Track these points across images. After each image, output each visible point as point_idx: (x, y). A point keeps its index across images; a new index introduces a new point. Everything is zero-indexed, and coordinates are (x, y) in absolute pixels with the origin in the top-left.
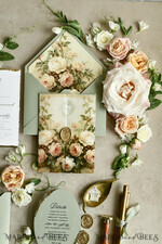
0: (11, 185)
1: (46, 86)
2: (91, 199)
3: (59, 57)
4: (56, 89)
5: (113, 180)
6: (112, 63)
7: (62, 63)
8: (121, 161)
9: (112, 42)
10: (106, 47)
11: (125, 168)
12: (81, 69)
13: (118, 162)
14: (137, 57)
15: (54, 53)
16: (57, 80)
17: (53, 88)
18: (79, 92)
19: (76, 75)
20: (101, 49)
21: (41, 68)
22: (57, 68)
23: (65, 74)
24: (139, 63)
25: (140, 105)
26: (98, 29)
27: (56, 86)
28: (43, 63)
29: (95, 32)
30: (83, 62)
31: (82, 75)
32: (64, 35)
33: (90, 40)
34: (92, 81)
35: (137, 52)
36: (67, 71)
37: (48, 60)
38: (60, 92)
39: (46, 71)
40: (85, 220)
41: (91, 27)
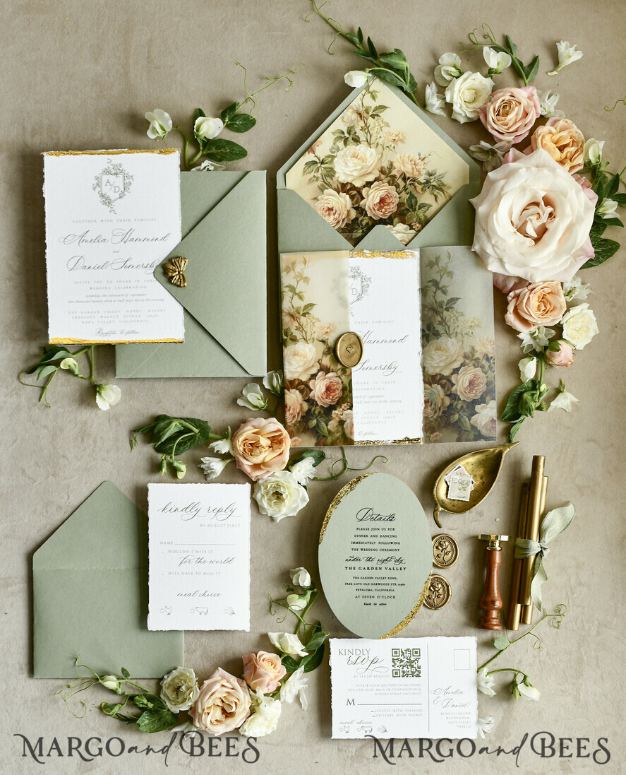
0: (257, 467)
1: (331, 219)
2: (454, 495)
3: (360, 145)
4: (357, 227)
5: (504, 446)
6: (493, 152)
7: (368, 160)
8: (522, 398)
9: (493, 99)
10: (478, 112)
11: (535, 412)
12: (416, 173)
13: (514, 403)
14: (556, 134)
15: (347, 135)
16: (357, 202)
17: (347, 225)
18: (412, 231)
19: (405, 188)
20: (462, 121)
21: (316, 174)
22: (355, 174)
23: (377, 188)
24: (561, 149)
25: (569, 254)
26: (453, 69)
27: (356, 219)
28: (322, 163)
29: (448, 78)
30: (419, 155)
31: (419, 188)
32: (370, 90)
33: (436, 99)
34: (445, 200)
35: (556, 121)
36: (381, 180)
37: (332, 153)
38: (365, 233)
39: (330, 181)
40: (439, 549)
41: (435, 64)
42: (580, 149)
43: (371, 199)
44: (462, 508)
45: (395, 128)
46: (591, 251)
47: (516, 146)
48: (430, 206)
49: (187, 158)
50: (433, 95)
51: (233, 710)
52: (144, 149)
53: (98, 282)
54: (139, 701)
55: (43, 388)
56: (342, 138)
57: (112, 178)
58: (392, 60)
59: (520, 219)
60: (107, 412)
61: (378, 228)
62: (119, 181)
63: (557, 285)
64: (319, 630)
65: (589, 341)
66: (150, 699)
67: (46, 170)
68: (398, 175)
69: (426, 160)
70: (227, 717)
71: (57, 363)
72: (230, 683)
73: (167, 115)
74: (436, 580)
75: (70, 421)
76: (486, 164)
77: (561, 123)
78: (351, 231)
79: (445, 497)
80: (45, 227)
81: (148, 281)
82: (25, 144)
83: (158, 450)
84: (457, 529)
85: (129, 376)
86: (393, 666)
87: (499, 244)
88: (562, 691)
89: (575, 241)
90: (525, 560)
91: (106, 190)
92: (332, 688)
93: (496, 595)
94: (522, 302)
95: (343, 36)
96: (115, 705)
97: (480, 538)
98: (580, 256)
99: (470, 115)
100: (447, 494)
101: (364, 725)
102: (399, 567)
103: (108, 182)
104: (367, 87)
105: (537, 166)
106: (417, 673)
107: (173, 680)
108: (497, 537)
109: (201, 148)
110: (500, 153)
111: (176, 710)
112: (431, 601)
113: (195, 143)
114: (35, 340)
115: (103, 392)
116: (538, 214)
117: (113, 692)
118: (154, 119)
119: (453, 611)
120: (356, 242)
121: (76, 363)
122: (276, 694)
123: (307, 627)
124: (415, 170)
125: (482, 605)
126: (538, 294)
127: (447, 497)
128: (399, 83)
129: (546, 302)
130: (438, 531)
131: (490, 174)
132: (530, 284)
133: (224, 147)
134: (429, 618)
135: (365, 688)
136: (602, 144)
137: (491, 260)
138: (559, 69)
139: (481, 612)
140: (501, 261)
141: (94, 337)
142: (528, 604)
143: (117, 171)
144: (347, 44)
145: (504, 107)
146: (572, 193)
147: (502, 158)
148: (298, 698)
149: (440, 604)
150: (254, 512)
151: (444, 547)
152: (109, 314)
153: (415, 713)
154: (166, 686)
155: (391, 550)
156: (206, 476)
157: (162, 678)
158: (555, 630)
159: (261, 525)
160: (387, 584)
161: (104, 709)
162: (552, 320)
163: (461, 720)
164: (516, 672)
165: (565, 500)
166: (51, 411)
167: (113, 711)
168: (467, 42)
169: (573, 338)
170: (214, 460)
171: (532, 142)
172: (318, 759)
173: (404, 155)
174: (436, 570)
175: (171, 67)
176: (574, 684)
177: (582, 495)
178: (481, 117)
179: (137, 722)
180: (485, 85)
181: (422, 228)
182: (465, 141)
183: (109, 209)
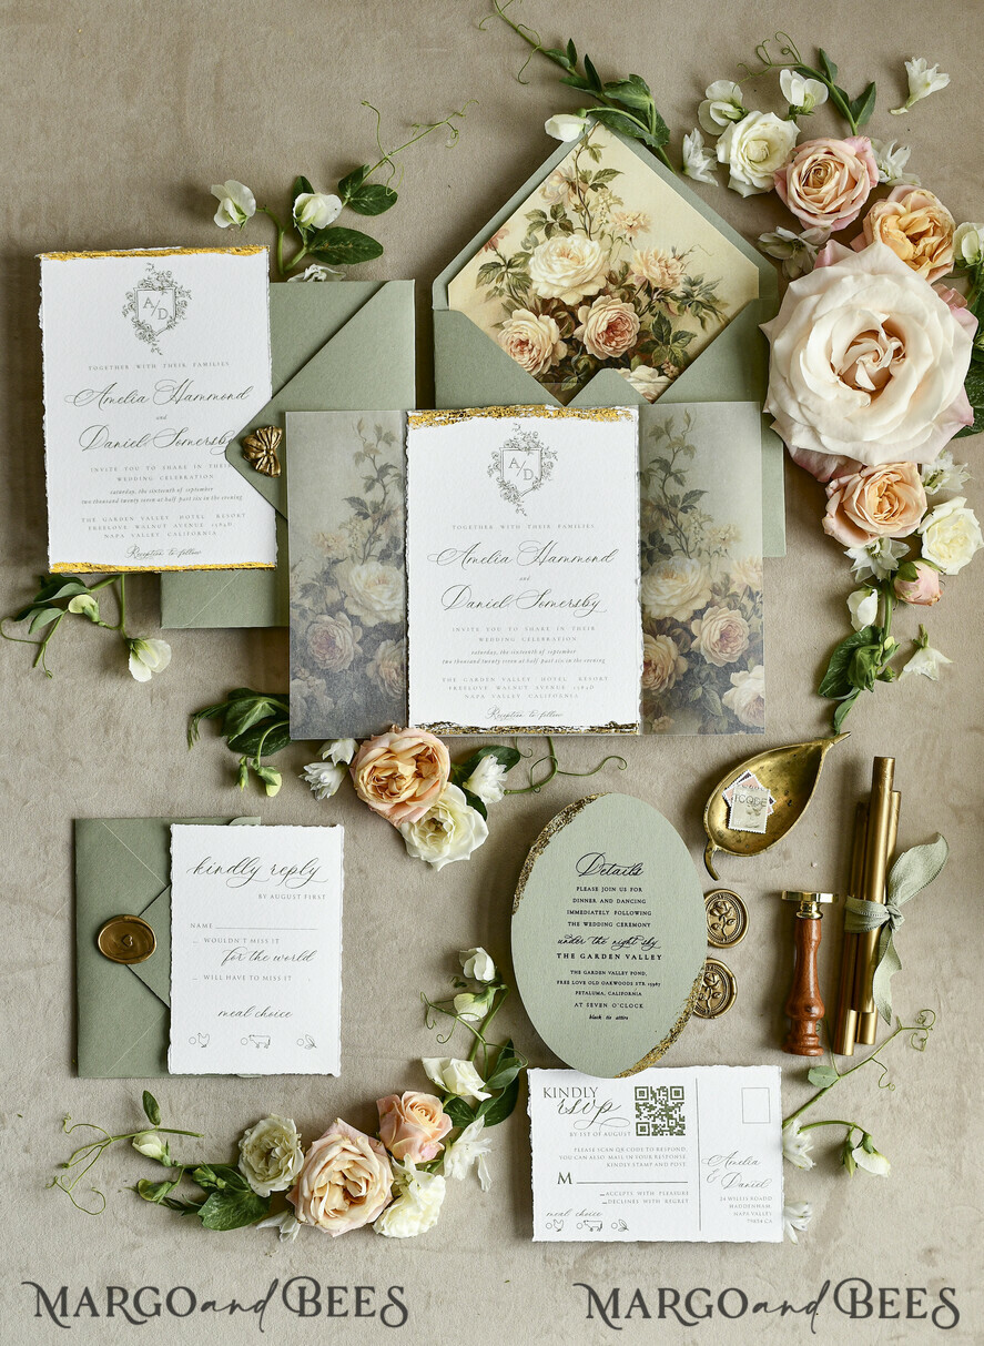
1: (524, 360)
2: (736, 824)
3: (573, 237)
4: (568, 372)
5: (825, 738)
6: (799, 246)
7: (587, 261)
8: (854, 659)
9: (797, 158)
10: (772, 179)
11: (877, 685)
12: (668, 281)
13: (841, 665)
14: (904, 215)
15: (550, 219)
16: (569, 331)
17: (552, 368)
18: (663, 378)
19: (650, 307)
20: (746, 192)
21: (498, 285)
22: (566, 283)
23: (602, 306)
24: (915, 239)
25: (930, 419)
26: (730, 108)
27: (568, 358)
28: (509, 265)
29: (721, 121)
31: (674, 305)
32: (590, 144)
33: (700, 156)
34: (717, 326)
35: (907, 192)
36: (610, 293)
37: (526, 248)
38: (583, 383)
39: (523, 296)
40: (715, 915)
41: (699, 98)
42: (947, 240)
43: (593, 324)
44: (753, 845)
45: (631, 207)
46: (967, 412)
47: (838, 236)
48: (694, 336)
49: (281, 259)
50: (696, 147)
51: (363, 1193)
52: (209, 246)
53: (132, 469)
54: (202, 1177)
55: (41, 645)
56: (542, 224)
57: (155, 296)
58: (626, 95)
59: (845, 360)
60: (146, 685)
61: (605, 373)
62: (166, 300)
63: (911, 468)
64: (509, 1054)
65: (969, 560)
66: (220, 1173)
67: (43, 284)
68: (638, 286)
69: (685, 260)
70: (352, 1203)
71: (63, 604)
72: (357, 1146)
73: (246, 190)
74: (713, 967)
75: (85, 700)
76: (788, 267)
77: (914, 197)
78: (559, 380)
79: (724, 826)
80: (42, 378)
81: (216, 466)
82: (10, 239)
83: (234, 747)
84: (745, 881)
85: (185, 626)
86: (637, 1116)
87: (809, 403)
88: (931, 1159)
89: (940, 397)
90: (862, 936)
91: (145, 315)
92: (533, 1155)
93: (813, 996)
94: (851, 497)
95: (543, 53)
96: (161, 1184)
97: (784, 896)
98: (949, 421)
99: (758, 184)
100: (727, 821)
101: (588, 1218)
102: (649, 954)
103: (148, 301)
104: (584, 141)
105: (873, 272)
106: (678, 1128)
107: (260, 1138)
109: (305, 242)
110: (810, 247)
111: (264, 1190)
112: (702, 1004)
113: (294, 234)
114: (27, 564)
115: (140, 652)
116: (876, 351)
117: (157, 1162)
118: (226, 196)
119: (742, 1021)
120: (567, 399)
121: (94, 603)
122: (435, 1165)
123: (489, 1050)
124: (667, 276)
125: (789, 1013)
126: (878, 484)
127: (727, 826)
128: (638, 132)
129: (893, 496)
130: (714, 884)
131: (793, 285)
132: (864, 467)
133: (344, 240)
134: (699, 1032)
135: (589, 1154)
137: (797, 428)
138: (911, 104)
139: (789, 1023)
140: (813, 430)
141: (124, 561)
142: (869, 1010)
143: (164, 283)
144: (550, 67)
145: (817, 171)
146: (933, 318)
147: (814, 254)
148: (474, 1169)
149: (718, 1010)
150: (398, 853)
151: (724, 912)
152: (150, 523)
153: (676, 1197)
154: (249, 1147)
155: (634, 925)
156: (315, 793)
157: (241, 1135)
158: (917, 1054)
159: (410, 874)
160: (628, 983)
161: (144, 1191)
162: (904, 528)
163: (756, 1210)
164: (850, 1127)
165: (930, 831)
166: (52, 683)
167: (158, 1195)
168: (753, 61)
169: (941, 556)
170: (327, 766)
171: (866, 228)
172: (510, 1276)
173: (649, 251)
174: (712, 950)
175: (255, 108)
176: (951, 1147)
177: (961, 822)
178: (778, 188)
179: (200, 1213)
180: (783, 133)
181: (680, 373)
182: (752, 225)
183: (150, 346)
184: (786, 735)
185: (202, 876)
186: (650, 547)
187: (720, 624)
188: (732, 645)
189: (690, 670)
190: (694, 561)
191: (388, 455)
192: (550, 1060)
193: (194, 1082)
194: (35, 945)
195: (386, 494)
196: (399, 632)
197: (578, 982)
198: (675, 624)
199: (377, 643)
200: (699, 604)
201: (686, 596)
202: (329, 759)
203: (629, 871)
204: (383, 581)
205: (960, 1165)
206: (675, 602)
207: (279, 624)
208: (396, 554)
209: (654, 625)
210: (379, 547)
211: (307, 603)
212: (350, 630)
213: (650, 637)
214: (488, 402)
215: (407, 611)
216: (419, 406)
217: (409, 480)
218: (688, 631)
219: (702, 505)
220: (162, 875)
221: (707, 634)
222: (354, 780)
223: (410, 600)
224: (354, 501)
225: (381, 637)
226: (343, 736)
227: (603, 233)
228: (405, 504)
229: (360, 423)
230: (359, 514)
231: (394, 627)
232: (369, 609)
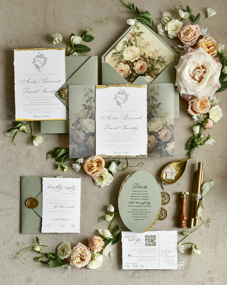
1: (122, 74)
2: (168, 177)
3: (133, 47)
4: (132, 77)
5: (187, 158)
6: (183, 49)
7: (136, 52)
8: (194, 141)
9: (182, 29)
10: (177, 34)
11: (199, 146)
12: (154, 57)
13: (191, 143)
14: (206, 42)
15: (128, 43)
16: (132, 68)
17: (128, 76)
18: (153, 79)
19: (150, 63)
20: (171, 37)
21: (116, 57)
22: (131, 57)
23: (139, 62)
24: (208, 48)
25: (211, 87)
26: (168, 18)
27: (132, 74)
28: (119, 53)
29: (166, 21)
30: (155, 50)
31: (155, 62)
32: (137, 26)
33: (161, 29)
34: (165, 67)
35: (206, 37)
36: (141, 59)
37: (123, 49)
38: (135, 79)
39: (122, 60)
40: (163, 198)
41: (161, 17)
42: (216, 48)
43: (137, 66)
44: (172, 182)
45: (146, 40)
46: (220, 85)
47: (191, 47)
48: (159, 69)
49: (68, 51)
50: (160, 28)
51: (84, 258)
52: (52, 48)
53: (34, 98)
54: (49, 256)
55: (14, 138)
56: (126, 44)
57: (40, 59)
59: (193, 74)
60: (37, 146)
61: (140, 77)
62: (42, 60)
63: (207, 98)
64: (117, 228)
65: (220, 119)
66: (53, 255)
67: (15, 56)
68: (147, 58)
69: (158, 52)
70: (82, 261)
71: (19, 128)
72: (83, 248)
73: (60, 35)
74: (162, 209)
75: (24, 150)
76: (180, 54)
77: (208, 38)
78: (130, 79)
79: (165, 178)
80: (14, 77)
81: (53, 97)
82: (7, 47)
83: (57, 160)
84: (170, 190)
85: (46, 133)
86: (145, 242)
87: (185, 83)
88: (210, 251)
89: (214, 81)
90: (196, 202)
91: (37, 63)
92: (122, 250)
93: (184, 215)
94: (194, 104)
95: (127, 6)
96: (40, 257)
97: (178, 193)
98: (215, 87)
99: (174, 35)
100: (166, 177)
101: (134, 264)
102: (148, 206)
103: (38, 60)
104: (136, 25)
105: (199, 54)
106: (155, 244)
107: (62, 247)
108: (185, 193)
109: (73, 48)
110: (185, 49)
111: (63, 258)
112: (160, 217)
113: (71, 46)
114: (11, 120)
115: (36, 139)
116: (200, 71)
117: (39, 252)
118: (56, 37)
119: (169, 221)
120: (131, 83)
121: (25, 128)
122: (101, 252)
123: (113, 227)
124: (154, 56)
125: (179, 219)
126: (200, 101)
127: (166, 178)
128: (147, 23)
129: (203, 105)
130: (163, 191)
131: (181, 57)
132: (197, 98)
133: (82, 47)
134: (159, 223)
135: (135, 250)
136: (224, 46)
137: (182, 89)
138: (208, 18)
139: (179, 222)
140: (186, 89)
141: (32, 118)
142: (197, 218)
143: (42, 56)
144: (128, 9)
145: (187, 32)
146: (212, 64)
148: (109, 254)
149: (163, 219)
150: (93, 184)
151: (165, 197)
152: (38, 110)
153: (154, 260)
154: (59, 249)
155: (145, 199)
156: (75, 171)
157: (58, 247)
158: (207, 228)
159: (96, 188)
160: (144, 212)
161: (36, 259)
162: (205, 111)
163: (171, 262)
164: (192, 244)
165: (211, 179)
166: (16, 146)
167: (39, 260)
168: (173, 8)
169: (214, 118)
170: (77, 164)
171: (198, 45)
172: (117, 277)
173: (150, 50)
174: (162, 205)
175: (62, 18)
176: (214, 248)
177: (217, 177)
178: (178, 36)
179: (48, 263)
180: (180, 24)
181: (156, 77)
182: (172, 45)
183: (39, 70)
184: (179, 158)
185: (49, 189)
186: (149, 116)
187: (165, 133)
188: (167, 137)
189: (158, 143)
190: (159, 119)
191: (91, 95)
192: (126, 229)
193: (47, 235)
194: (12, 204)
195: (91, 104)
196: (94, 134)
197: (132, 212)
198: (155, 132)
199: (89, 137)
200: (160, 128)
201: (157, 126)
202: (78, 163)
203: (144, 187)
204: (90, 123)
205: (216, 252)
206: (155, 128)
207: (67, 133)
208: (93, 117)
209: (150, 133)
210: (89, 115)
211: (73, 128)
212: (83, 134)
213: (149, 136)
214: (114, 84)
215: (95, 130)
216: (98, 84)
217: (96, 100)
218: (158, 134)
219: (161, 106)
220: (41, 188)
221: (162, 135)
222: (83, 167)
223: (96, 127)
224: (84, 105)
225: (90, 135)
226: (81, 157)
227: (140, 46)
228: (95, 106)
229: (85, 88)
230: (85, 108)
231: (93, 133)
232: (87, 129)
